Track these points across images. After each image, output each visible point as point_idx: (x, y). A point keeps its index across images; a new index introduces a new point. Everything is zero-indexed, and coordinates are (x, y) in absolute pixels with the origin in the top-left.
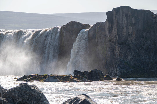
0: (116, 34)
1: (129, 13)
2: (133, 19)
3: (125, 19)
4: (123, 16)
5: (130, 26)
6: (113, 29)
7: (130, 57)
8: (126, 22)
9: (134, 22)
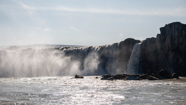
0: (169, 44)
1: (180, 27)
2: (183, 31)
3: (176, 32)
4: (175, 29)
5: (180, 37)
6: (166, 40)
7: (181, 60)
8: (177, 34)
9: (184, 33)
